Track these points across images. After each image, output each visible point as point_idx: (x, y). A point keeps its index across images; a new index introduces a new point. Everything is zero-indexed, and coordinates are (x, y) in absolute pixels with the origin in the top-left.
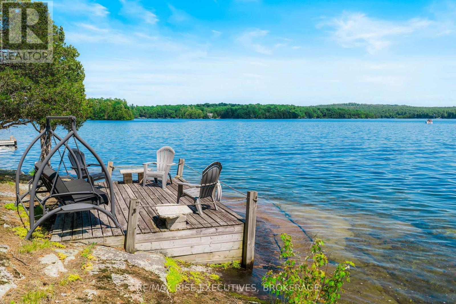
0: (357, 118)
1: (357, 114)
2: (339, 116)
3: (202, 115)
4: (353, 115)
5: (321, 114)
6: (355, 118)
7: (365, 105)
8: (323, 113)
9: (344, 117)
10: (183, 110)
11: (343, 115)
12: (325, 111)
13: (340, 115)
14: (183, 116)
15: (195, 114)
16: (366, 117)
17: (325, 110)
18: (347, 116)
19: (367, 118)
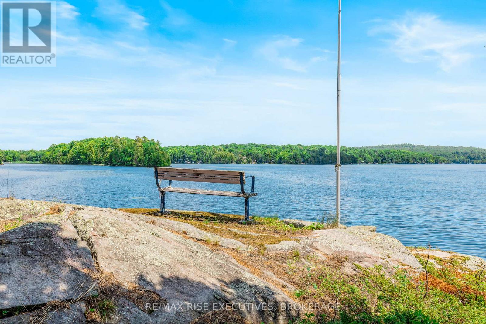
0: (424, 163)
1: (424, 158)
2: (401, 161)
3: (235, 159)
4: (419, 159)
5: (379, 158)
6: (422, 163)
7: (422, 146)
8: (381, 157)
9: (408, 162)
10: (208, 153)
11: (407, 159)
12: (384, 154)
13: (402, 159)
14: (208, 159)
15: (226, 157)
16: (435, 162)
17: (383, 152)
18: (411, 160)
19: (438, 163)
